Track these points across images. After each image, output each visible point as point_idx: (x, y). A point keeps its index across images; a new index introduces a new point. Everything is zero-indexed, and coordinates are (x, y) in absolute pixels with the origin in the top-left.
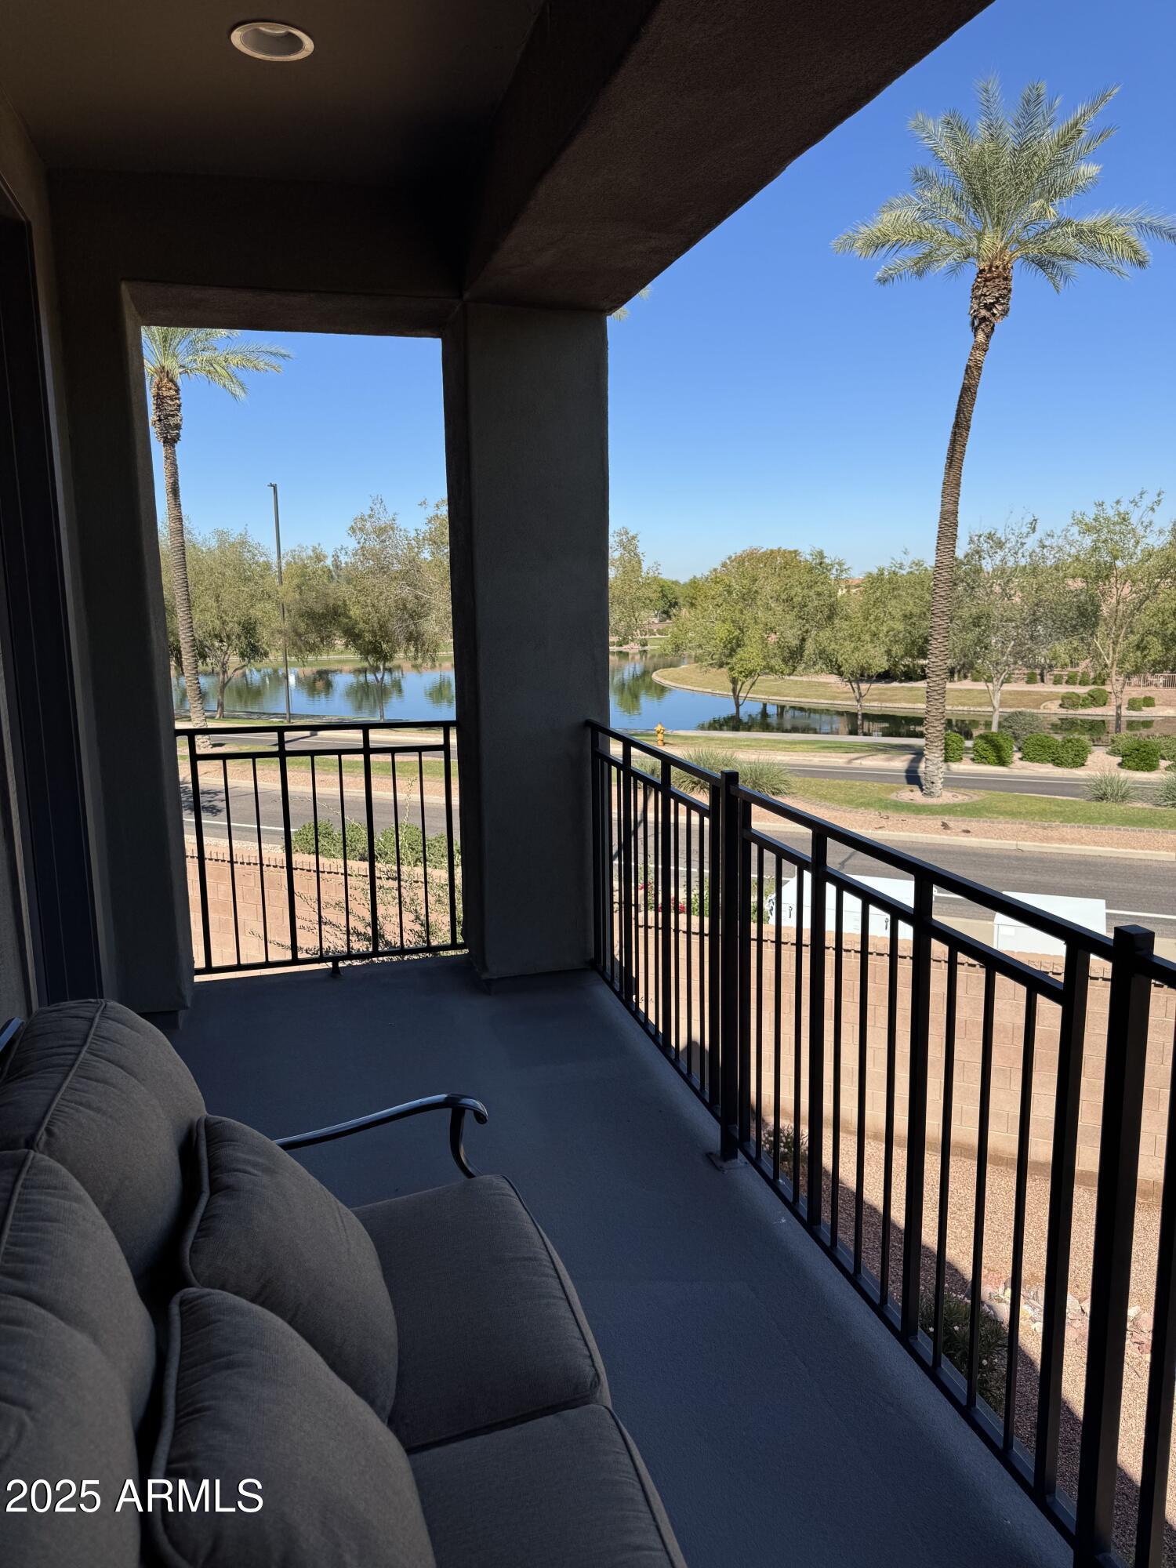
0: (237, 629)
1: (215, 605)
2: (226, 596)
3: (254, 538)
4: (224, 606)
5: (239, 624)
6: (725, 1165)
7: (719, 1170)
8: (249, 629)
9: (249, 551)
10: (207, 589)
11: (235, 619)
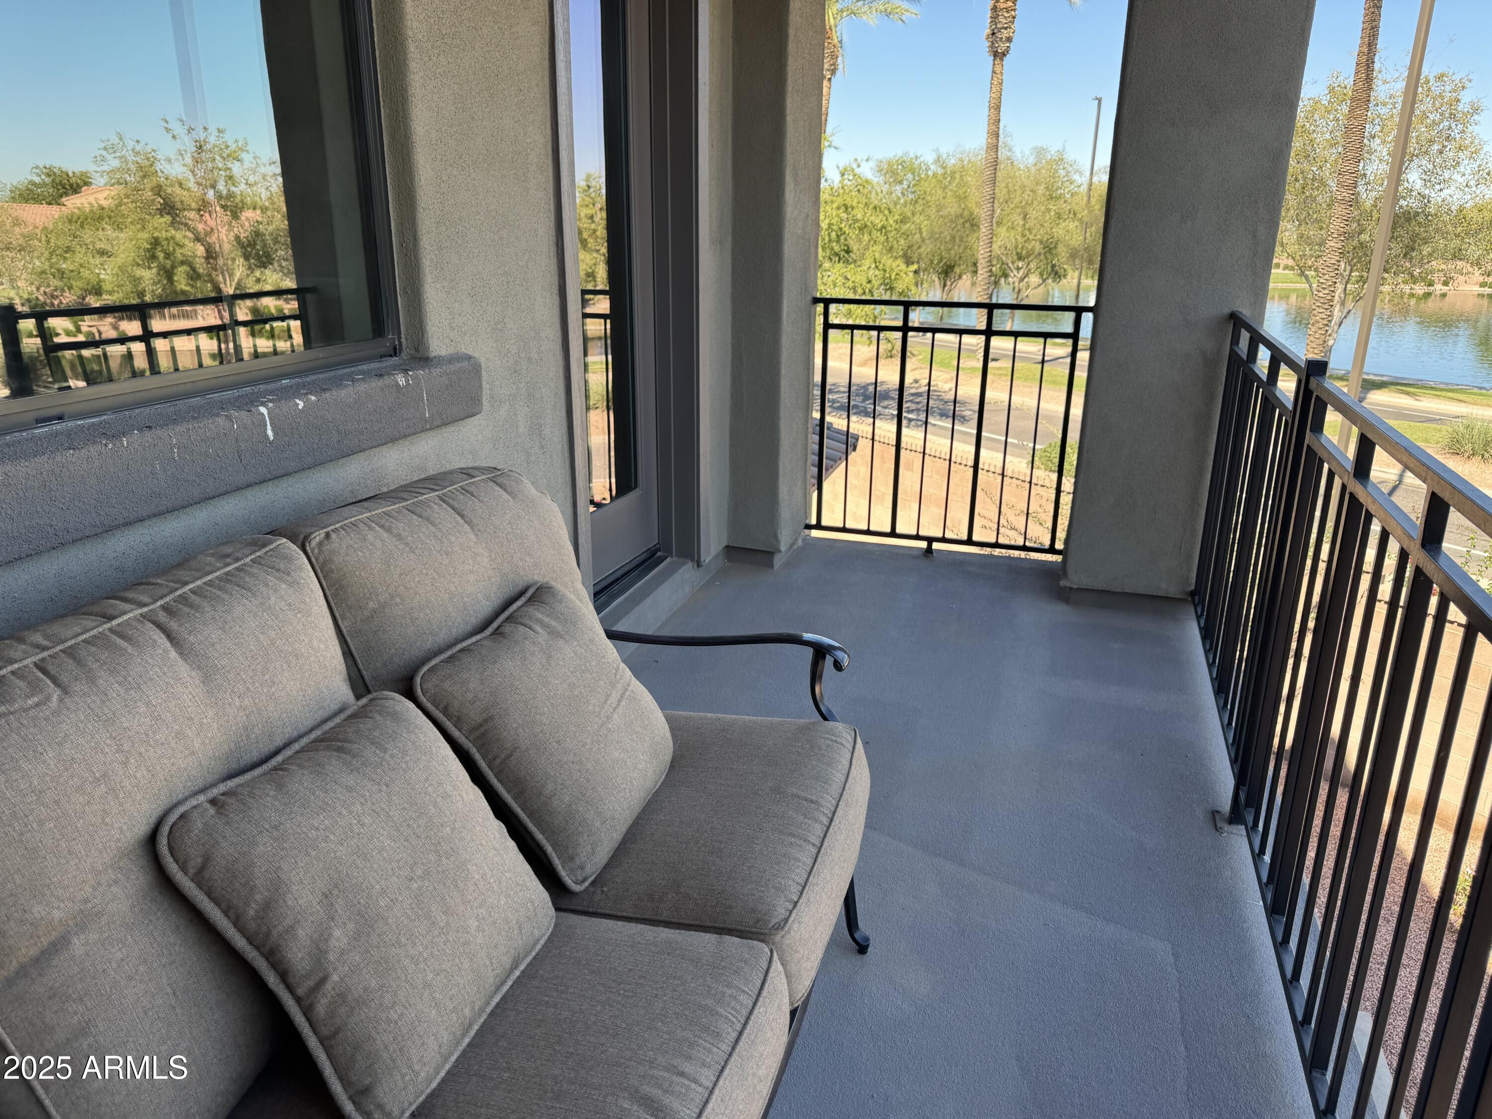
0: (1038, 247)
1: (1021, 222)
2: (1033, 214)
3: (1071, 155)
4: (1031, 223)
5: (1041, 242)
6: (1226, 827)
7: (1217, 830)
8: (1050, 248)
9: (1064, 168)
10: (1016, 207)
11: (1038, 237)
